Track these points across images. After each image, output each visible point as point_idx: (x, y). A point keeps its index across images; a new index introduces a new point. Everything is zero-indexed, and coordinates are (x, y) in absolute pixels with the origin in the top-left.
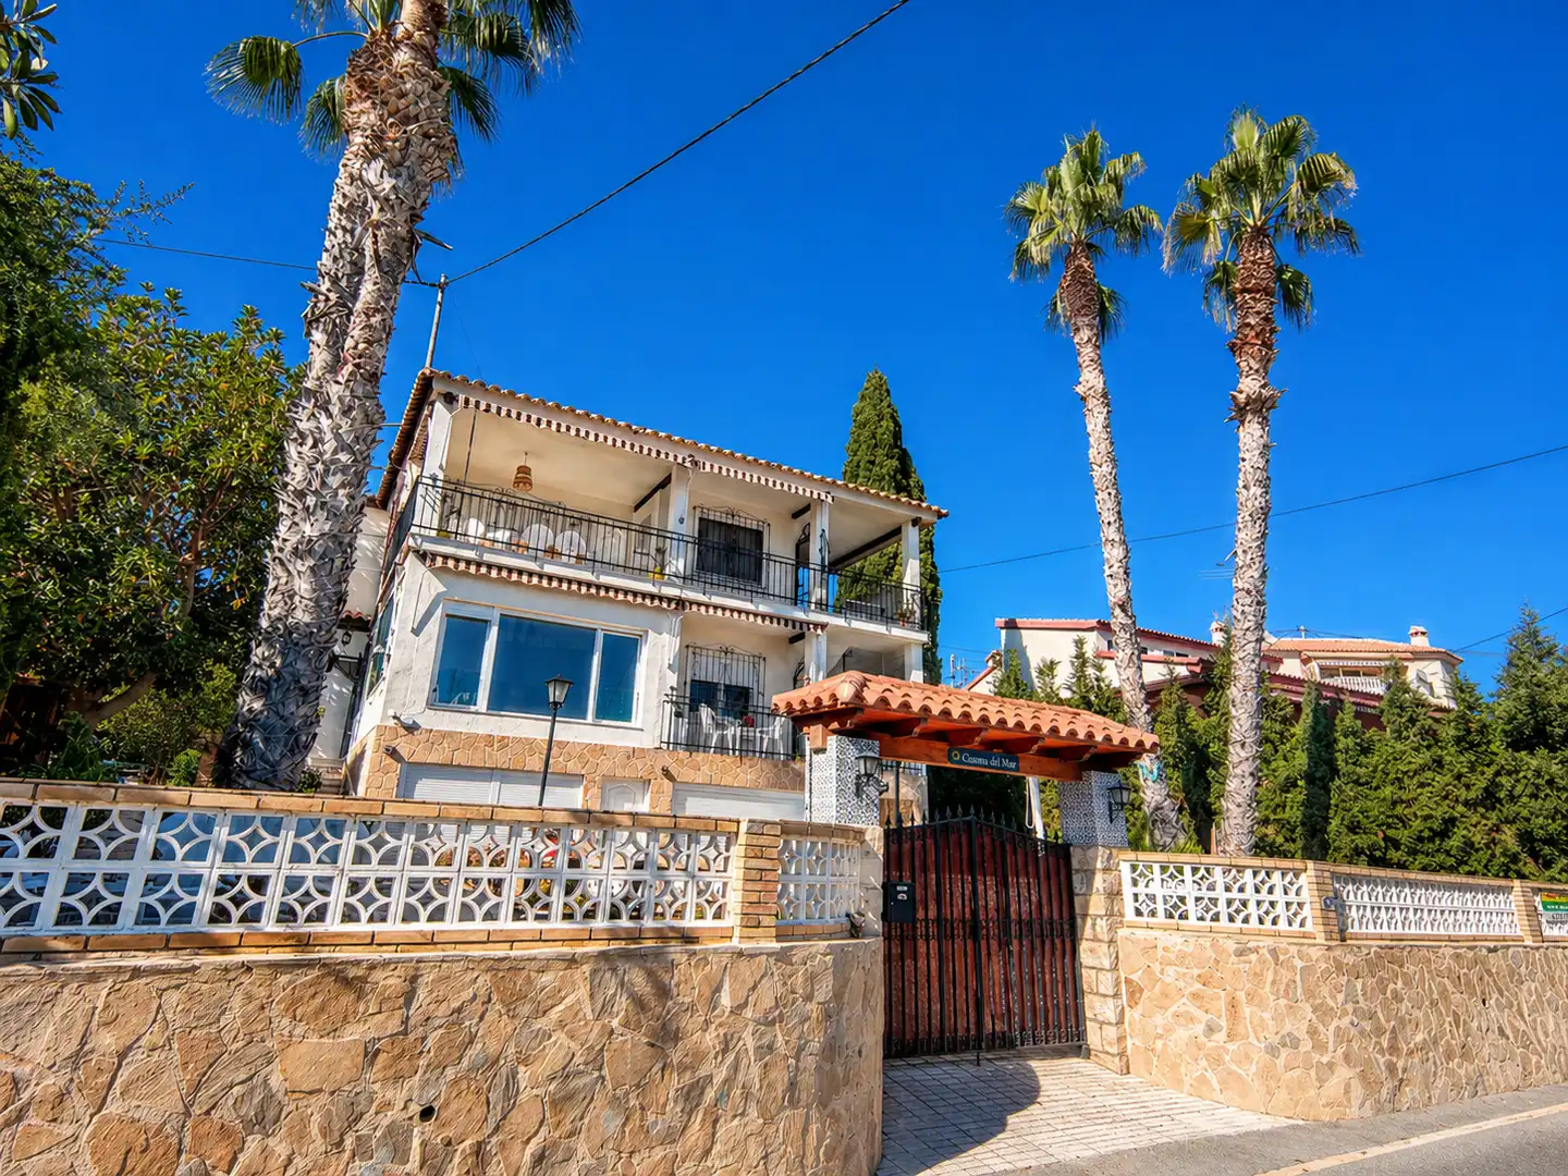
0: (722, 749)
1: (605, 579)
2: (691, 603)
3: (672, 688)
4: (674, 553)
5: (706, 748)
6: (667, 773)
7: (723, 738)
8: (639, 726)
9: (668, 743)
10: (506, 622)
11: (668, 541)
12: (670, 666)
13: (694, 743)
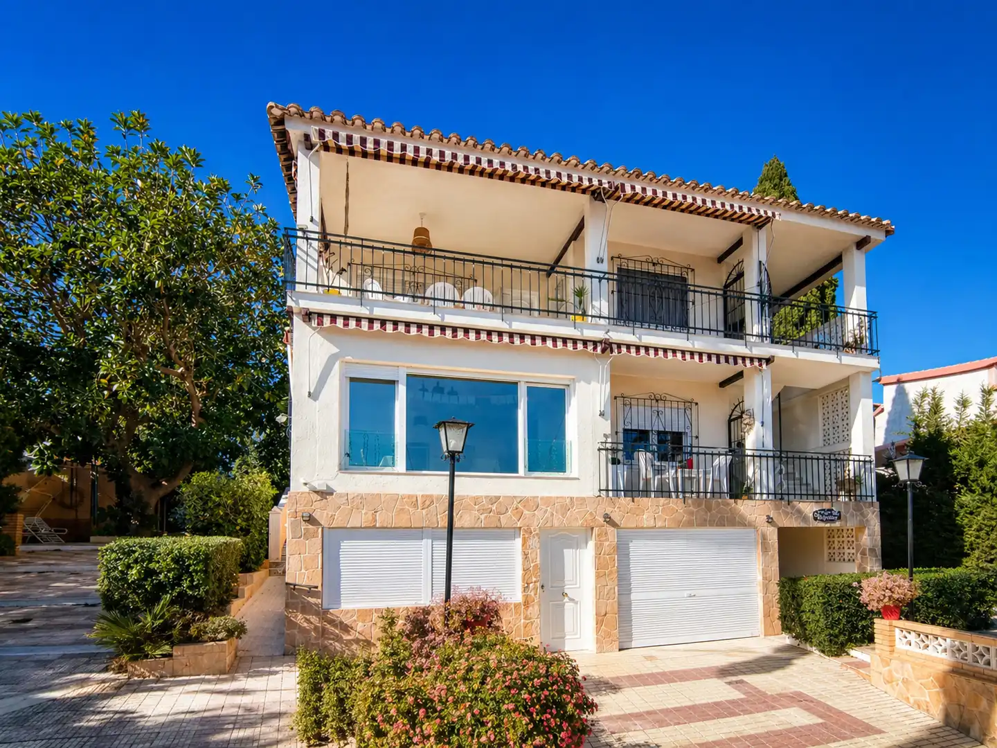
0: (663, 492)
1: (518, 326)
2: (619, 346)
3: (605, 436)
4: (596, 294)
5: (646, 492)
6: (608, 520)
7: (661, 482)
8: (577, 476)
9: (607, 490)
10: (414, 380)
11: (588, 280)
12: (602, 414)
13: (633, 490)
